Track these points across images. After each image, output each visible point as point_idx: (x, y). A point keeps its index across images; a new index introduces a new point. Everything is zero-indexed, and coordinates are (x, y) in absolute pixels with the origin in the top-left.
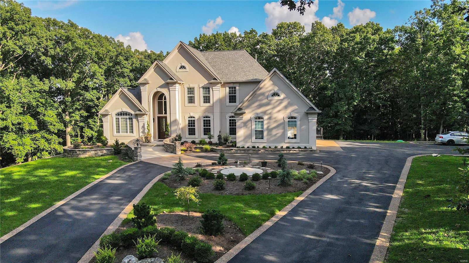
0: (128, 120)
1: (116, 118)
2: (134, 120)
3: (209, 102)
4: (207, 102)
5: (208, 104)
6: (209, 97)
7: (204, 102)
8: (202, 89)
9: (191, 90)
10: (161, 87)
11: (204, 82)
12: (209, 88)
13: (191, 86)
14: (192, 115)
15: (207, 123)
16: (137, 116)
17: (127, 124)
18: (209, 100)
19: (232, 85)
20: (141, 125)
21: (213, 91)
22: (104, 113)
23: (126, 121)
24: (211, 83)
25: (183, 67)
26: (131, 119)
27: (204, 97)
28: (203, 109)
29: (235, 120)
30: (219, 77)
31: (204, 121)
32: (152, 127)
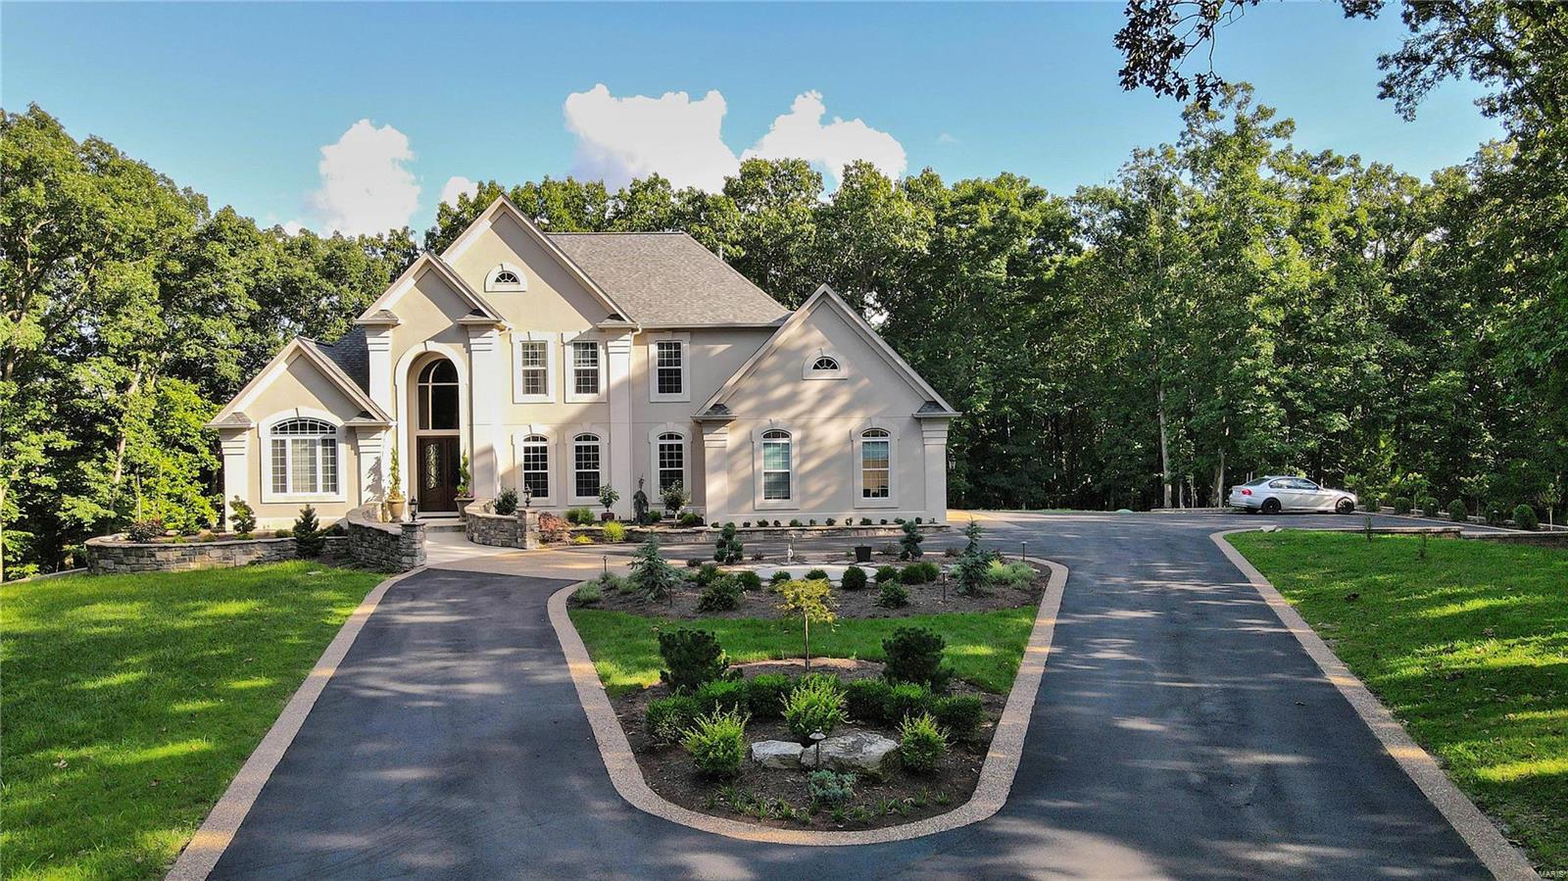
0: (319, 449)
1: (275, 442)
2: (343, 449)
3: (595, 390)
4: (586, 390)
5: (590, 397)
6: (595, 373)
7: (579, 391)
8: (570, 350)
9: (534, 352)
10: (438, 338)
11: (579, 325)
12: (594, 346)
13: (536, 337)
14: (540, 430)
15: (587, 455)
16: (352, 433)
17: (313, 461)
18: (595, 381)
19: (668, 338)
20: (368, 462)
21: (607, 354)
22: (232, 424)
23: (313, 452)
24: (602, 330)
25: (507, 277)
26: (330, 444)
27: (578, 373)
28: (571, 411)
29: (679, 447)
30: (628, 308)
31: (578, 449)
32: (403, 475)
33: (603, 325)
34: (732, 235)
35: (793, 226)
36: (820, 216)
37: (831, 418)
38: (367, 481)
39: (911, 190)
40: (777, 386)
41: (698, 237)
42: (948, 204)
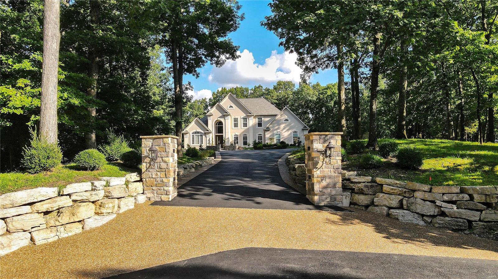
0: (200, 137)
1: (192, 135)
2: (204, 137)
3: (247, 126)
4: (245, 126)
5: (246, 128)
6: (247, 123)
7: (244, 126)
8: (242, 119)
9: (236, 120)
10: (220, 117)
11: (243, 115)
12: (246, 119)
13: (236, 117)
14: (237, 134)
15: (245, 138)
16: (205, 134)
17: (199, 139)
18: (247, 125)
19: (260, 117)
20: (208, 139)
21: (249, 120)
22: (185, 132)
23: (199, 137)
25: (231, 107)
26: (202, 136)
27: (243, 123)
28: (243, 130)
29: (262, 137)
30: (252, 112)
31: (244, 137)
32: (214, 140)
33: (248, 115)
34: (274, 98)
35: (288, 95)
36: (294, 93)
37: (285, 132)
38: (208, 142)
39: (314, 87)
40: (275, 127)
41: (266, 99)
42: (321, 90)
